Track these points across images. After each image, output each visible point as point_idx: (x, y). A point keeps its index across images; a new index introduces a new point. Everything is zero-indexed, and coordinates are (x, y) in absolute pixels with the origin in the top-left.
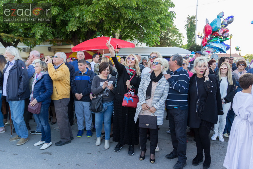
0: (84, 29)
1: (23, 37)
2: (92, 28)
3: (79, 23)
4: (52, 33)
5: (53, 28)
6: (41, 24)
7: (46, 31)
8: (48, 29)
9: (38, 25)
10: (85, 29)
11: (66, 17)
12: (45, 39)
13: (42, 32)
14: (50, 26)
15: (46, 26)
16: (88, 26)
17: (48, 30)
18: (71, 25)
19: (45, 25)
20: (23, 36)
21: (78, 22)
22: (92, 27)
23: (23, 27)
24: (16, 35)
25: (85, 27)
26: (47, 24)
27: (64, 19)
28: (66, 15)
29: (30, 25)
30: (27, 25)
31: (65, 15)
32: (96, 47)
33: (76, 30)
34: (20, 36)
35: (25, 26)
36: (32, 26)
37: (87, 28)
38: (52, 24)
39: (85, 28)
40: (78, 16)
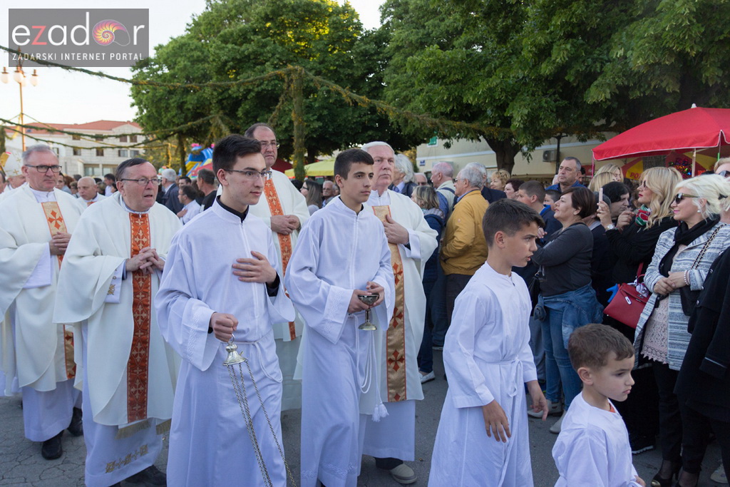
0: (639, 90)
1: (498, 127)
2: (664, 85)
3: (624, 75)
4: (555, 110)
5: (562, 96)
6: (533, 91)
7: (541, 107)
8: (546, 102)
9: (526, 95)
10: (642, 90)
11: (595, 62)
12: (538, 128)
13: (526, 112)
14: (554, 93)
15: (545, 94)
16: (651, 80)
17: (545, 105)
18: (597, 86)
19: (543, 92)
20: (498, 124)
21: (621, 74)
22: (662, 81)
23: (490, 103)
24: (485, 122)
25: (642, 84)
26: (547, 90)
27: (588, 69)
28: (593, 59)
29: (506, 97)
30: (499, 99)
31: (590, 60)
32: (660, 144)
33: (608, 96)
34: (493, 125)
35: (495, 100)
36: (510, 98)
37: (646, 86)
38: (561, 88)
39: (640, 86)
40: (620, 56)
